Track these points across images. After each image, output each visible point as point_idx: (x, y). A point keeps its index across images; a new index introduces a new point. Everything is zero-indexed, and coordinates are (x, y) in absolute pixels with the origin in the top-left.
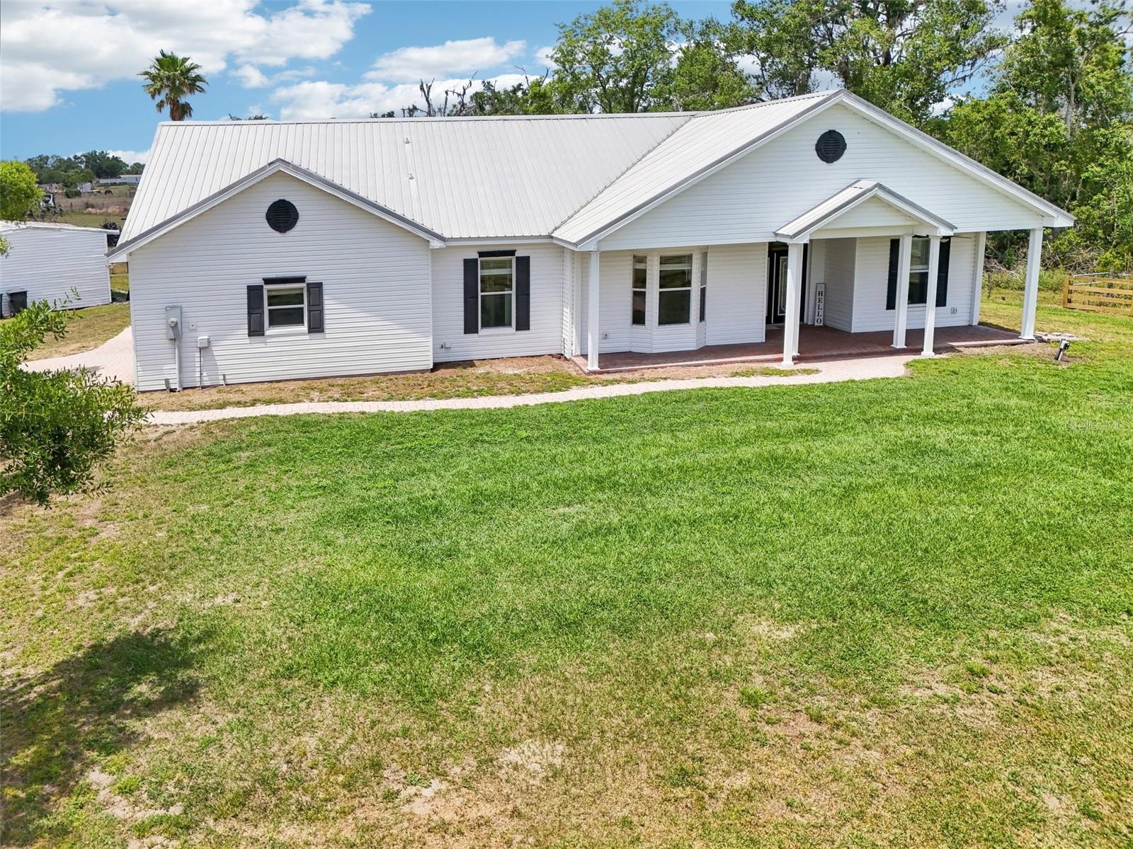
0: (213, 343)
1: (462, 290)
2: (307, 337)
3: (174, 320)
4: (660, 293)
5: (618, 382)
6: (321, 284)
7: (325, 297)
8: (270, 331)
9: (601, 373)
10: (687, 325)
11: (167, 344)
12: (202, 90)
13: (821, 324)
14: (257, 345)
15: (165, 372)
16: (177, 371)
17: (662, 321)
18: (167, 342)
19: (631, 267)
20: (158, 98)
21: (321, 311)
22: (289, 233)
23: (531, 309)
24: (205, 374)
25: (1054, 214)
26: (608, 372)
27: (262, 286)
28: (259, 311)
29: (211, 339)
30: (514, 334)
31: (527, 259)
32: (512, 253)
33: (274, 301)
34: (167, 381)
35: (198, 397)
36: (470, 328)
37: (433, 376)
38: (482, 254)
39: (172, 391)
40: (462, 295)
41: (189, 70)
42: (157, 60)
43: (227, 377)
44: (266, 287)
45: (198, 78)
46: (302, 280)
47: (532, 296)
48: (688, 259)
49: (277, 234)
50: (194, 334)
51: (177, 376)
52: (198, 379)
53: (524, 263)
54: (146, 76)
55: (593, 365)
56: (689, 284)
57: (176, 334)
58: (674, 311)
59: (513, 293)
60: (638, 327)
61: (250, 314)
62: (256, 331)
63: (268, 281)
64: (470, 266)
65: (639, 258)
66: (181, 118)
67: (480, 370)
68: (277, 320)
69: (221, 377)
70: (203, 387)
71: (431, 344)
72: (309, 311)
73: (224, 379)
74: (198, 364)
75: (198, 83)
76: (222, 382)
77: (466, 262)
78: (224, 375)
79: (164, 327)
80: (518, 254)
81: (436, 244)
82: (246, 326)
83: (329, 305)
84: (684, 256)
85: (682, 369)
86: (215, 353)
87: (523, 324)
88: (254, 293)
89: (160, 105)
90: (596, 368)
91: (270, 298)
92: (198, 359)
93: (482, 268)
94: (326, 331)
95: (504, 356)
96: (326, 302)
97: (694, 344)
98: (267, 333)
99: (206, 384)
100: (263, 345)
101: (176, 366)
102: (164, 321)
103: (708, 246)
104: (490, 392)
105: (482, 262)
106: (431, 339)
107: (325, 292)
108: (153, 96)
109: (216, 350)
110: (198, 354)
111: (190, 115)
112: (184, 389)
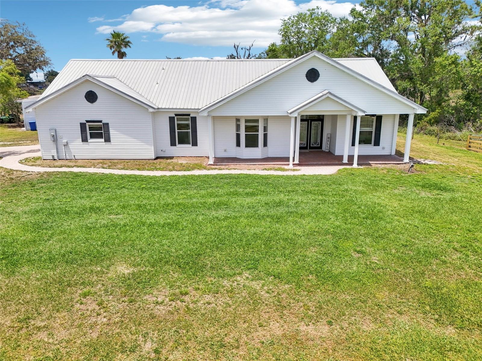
0: (69, 144)
1: (169, 129)
2: (104, 143)
3: (53, 134)
4: (246, 134)
5: (215, 169)
6: (108, 124)
7: (110, 129)
8: (90, 140)
9: (214, 165)
10: (257, 148)
11: (52, 142)
12: (130, 47)
13: (328, 151)
14: (85, 145)
15: (52, 153)
16: (56, 153)
17: (246, 146)
18: (52, 141)
19: (235, 123)
20: (113, 50)
21: (109, 134)
22: (94, 104)
23: (198, 138)
24: (67, 155)
25: (417, 108)
26: (217, 165)
27: (86, 123)
28: (85, 133)
29: (68, 142)
30: (191, 147)
31: (195, 118)
32: (189, 115)
33: (91, 129)
34: (53, 156)
35: (60, 163)
36: (173, 144)
37: (155, 161)
38: (176, 115)
39: (55, 160)
40: (169, 131)
41: (124, 39)
42: (112, 34)
43: (75, 156)
44: (87, 124)
45: (129, 42)
46: (101, 122)
47: (198, 133)
48: (257, 121)
49: (90, 104)
50: (61, 140)
51: (56, 154)
52: (65, 156)
53: (194, 120)
54: (108, 41)
55: (211, 162)
56: (258, 131)
57: (55, 139)
58: (252, 142)
59: (190, 131)
60: (238, 148)
61: (82, 134)
62: (84, 140)
63: (88, 121)
64: (171, 119)
65: (238, 120)
66: (122, 58)
67: (174, 160)
68: (93, 136)
69: (73, 156)
70: (67, 159)
71: (153, 149)
72: (104, 134)
73: (74, 157)
74: (64, 151)
75: (129, 44)
76: (74, 158)
77: (170, 118)
78: (74, 156)
79: (50, 136)
80: (191, 116)
81: (151, 110)
82: (81, 138)
83: (112, 132)
84: (256, 120)
85: (246, 166)
86: (70, 147)
87: (195, 144)
88: (83, 126)
89: (113, 53)
90: (212, 163)
91: (89, 128)
92: (64, 149)
93: (177, 121)
94: (112, 142)
95: (187, 156)
96: (110, 131)
97: (261, 156)
98: (89, 141)
99: (68, 158)
100: (88, 145)
101: (56, 151)
102: (49, 134)
103: (268, 116)
104: (174, 169)
105: (177, 118)
106: (153, 147)
107: (110, 127)
108: (111, 49)
109: (71, 146)
110: (64, 147)
111: (126, 56)
112: (59, 159)
